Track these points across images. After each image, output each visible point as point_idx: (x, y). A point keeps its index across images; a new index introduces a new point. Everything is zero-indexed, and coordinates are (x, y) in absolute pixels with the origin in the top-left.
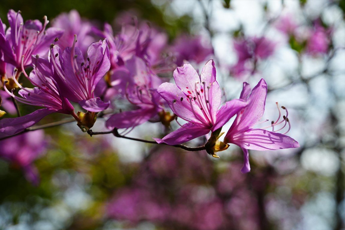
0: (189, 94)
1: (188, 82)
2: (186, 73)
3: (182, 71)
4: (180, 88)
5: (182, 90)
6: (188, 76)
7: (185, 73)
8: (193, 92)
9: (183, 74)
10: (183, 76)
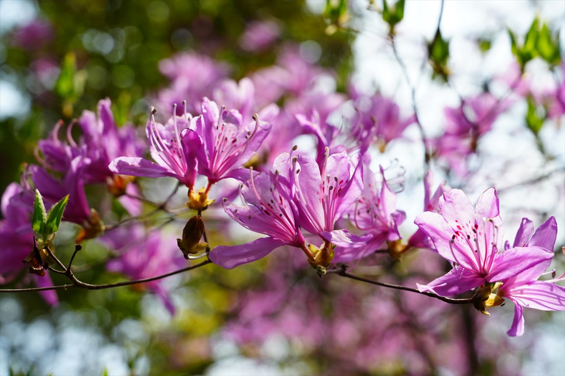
0: (459, 230)
1: (457, 214)
2: (455, 201)
3: (449, 197)
4: (447, 220)
5: (449, 223)
6: (458, 206)
7: (453, 201)
8: (463, 227)
9: (451, 202)
10: (450, 205)
